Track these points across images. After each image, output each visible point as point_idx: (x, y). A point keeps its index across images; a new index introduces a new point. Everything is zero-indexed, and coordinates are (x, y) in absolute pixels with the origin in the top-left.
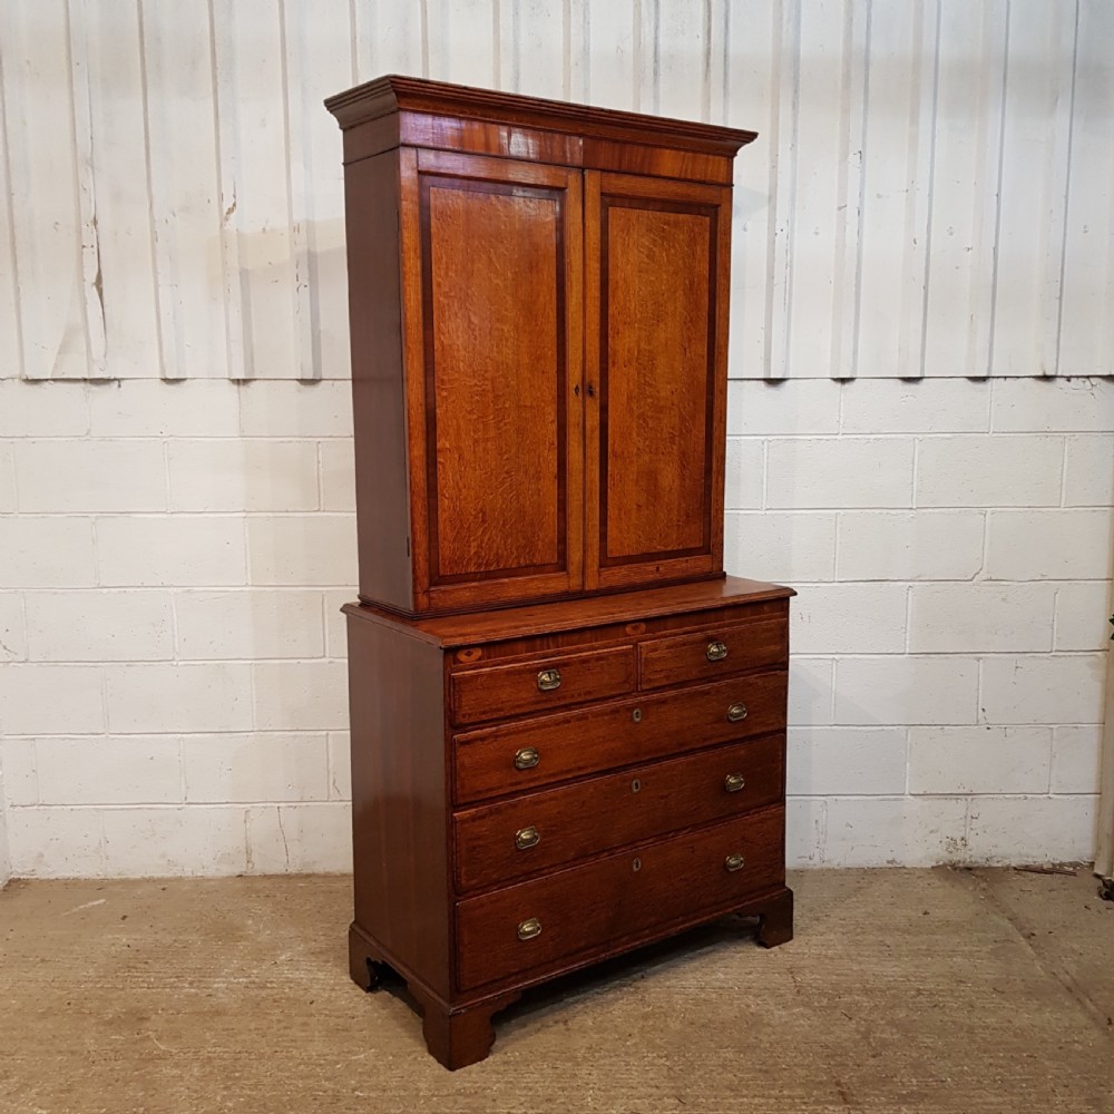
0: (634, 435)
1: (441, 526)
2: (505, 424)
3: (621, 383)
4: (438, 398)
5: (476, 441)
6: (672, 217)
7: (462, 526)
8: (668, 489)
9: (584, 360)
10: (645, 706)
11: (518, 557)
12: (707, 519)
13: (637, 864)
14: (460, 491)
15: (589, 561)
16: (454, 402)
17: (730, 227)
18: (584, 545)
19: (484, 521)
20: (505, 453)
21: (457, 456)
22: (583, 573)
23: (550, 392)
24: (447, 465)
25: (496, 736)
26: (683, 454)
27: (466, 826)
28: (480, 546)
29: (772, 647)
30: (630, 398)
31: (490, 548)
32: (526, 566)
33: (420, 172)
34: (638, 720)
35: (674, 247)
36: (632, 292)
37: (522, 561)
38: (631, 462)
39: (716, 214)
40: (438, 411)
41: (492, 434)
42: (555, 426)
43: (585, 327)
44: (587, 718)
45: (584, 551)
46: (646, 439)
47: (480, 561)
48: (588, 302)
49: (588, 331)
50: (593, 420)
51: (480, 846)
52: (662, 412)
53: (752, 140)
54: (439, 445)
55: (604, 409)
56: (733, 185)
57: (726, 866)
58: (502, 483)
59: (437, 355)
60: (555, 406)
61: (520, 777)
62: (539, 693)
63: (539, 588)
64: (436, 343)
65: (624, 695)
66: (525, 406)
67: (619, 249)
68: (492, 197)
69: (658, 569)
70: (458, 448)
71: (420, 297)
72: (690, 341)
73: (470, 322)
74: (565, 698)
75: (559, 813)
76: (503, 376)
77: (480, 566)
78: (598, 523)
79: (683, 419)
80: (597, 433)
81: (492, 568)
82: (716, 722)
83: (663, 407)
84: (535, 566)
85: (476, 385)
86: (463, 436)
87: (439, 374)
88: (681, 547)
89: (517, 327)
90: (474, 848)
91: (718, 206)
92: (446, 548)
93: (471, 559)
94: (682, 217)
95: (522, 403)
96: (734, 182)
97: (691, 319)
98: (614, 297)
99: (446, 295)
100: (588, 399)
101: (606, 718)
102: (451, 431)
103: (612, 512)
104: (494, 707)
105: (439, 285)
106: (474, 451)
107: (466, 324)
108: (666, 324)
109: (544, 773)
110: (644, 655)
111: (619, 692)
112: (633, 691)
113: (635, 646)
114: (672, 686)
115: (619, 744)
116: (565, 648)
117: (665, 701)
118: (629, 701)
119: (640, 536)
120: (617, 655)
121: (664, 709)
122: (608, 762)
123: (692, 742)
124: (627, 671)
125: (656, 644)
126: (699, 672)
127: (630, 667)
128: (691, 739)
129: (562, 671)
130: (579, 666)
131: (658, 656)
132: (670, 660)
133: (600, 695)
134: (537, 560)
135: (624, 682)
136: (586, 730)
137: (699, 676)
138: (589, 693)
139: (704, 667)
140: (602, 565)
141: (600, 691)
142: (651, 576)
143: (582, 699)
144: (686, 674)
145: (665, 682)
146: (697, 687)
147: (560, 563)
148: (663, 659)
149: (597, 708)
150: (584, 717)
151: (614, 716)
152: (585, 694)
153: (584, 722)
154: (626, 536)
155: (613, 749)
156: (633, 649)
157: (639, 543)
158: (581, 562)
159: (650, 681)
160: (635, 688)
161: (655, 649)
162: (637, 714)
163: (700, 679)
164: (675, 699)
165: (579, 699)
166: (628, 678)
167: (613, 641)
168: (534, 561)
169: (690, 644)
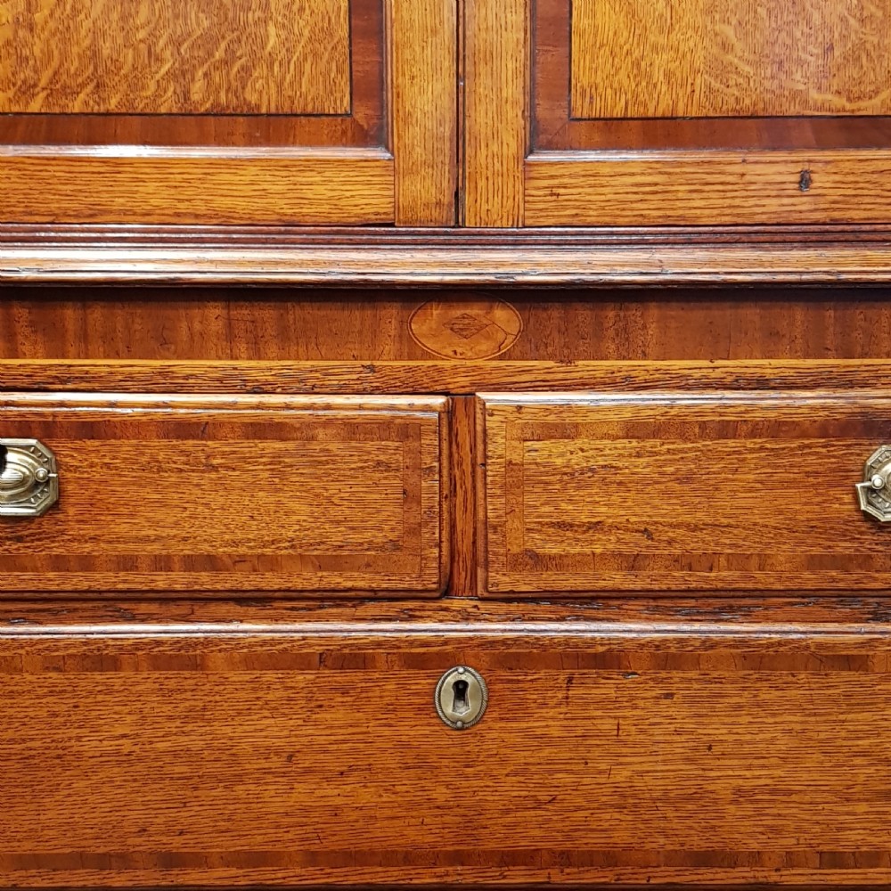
11: (182, 74)
15: (480, 119)
18: (459, 58)
22: (459, 158)
31: (65, 34)
32: (218, 113)
34: (464, 712)
37: (197, 90)
44: (198, 665)
45: (460, 79)
47: (27, 73)
63: (265, 193)
65: (406, 601)
69: (805, 181)
74: (87, 563)
77: (28, 90)
81: (76, 106)
84: (253, 115)
101: (302, 678)
110: (498, 446)
111: (361, 581)
112: (447, 590)
113: (461, 405)
114: (658, 602)
115: (367, 796)
116: (100, 365)
117: (609, 659)
118: (427, 628)
119: (726, 47)
120: (353, 429)
121: (608, 689)
122: (312, 858)
123: (756, 858)
124: (409, 497)
125: (568, 407)
126: (814, 563)
127: (430, 486)
128: (754, 845)
129: (69, 452)
130: (159, 447)
131: (577, 460)
132: (646, 482)
133: (271, 581)
134: (262, 94)
135: (396, 546)
136: (199, 715)
137: (810, 580)
138: (212, 563)
139: (844, 547)
140: (537, 137)
141: (272, 563)
142: (773, 205)
143: (179, 580)
144: (738, 561)
145: (616, 579)
146: (794, 630)
147: (360, 115)
148: (607, 477)
149: (252, 628)
150: (188, 658)
151: (340, 678)
152: (191, 563)
153: (189, 678)
154: (662, 40)
155: (336, 811)
156: (449, 413)
157: (722, 71)
158: (449, 116)
159: (538, 561)
160: (461, 580)
161: (559, 428)
162: (460, 690)
163: (816, 594)
164: (666, 658)
165: (161, 581)
166: (414, 531)
167: (345, 368)
168: (252, 98)
169: (756, 430)
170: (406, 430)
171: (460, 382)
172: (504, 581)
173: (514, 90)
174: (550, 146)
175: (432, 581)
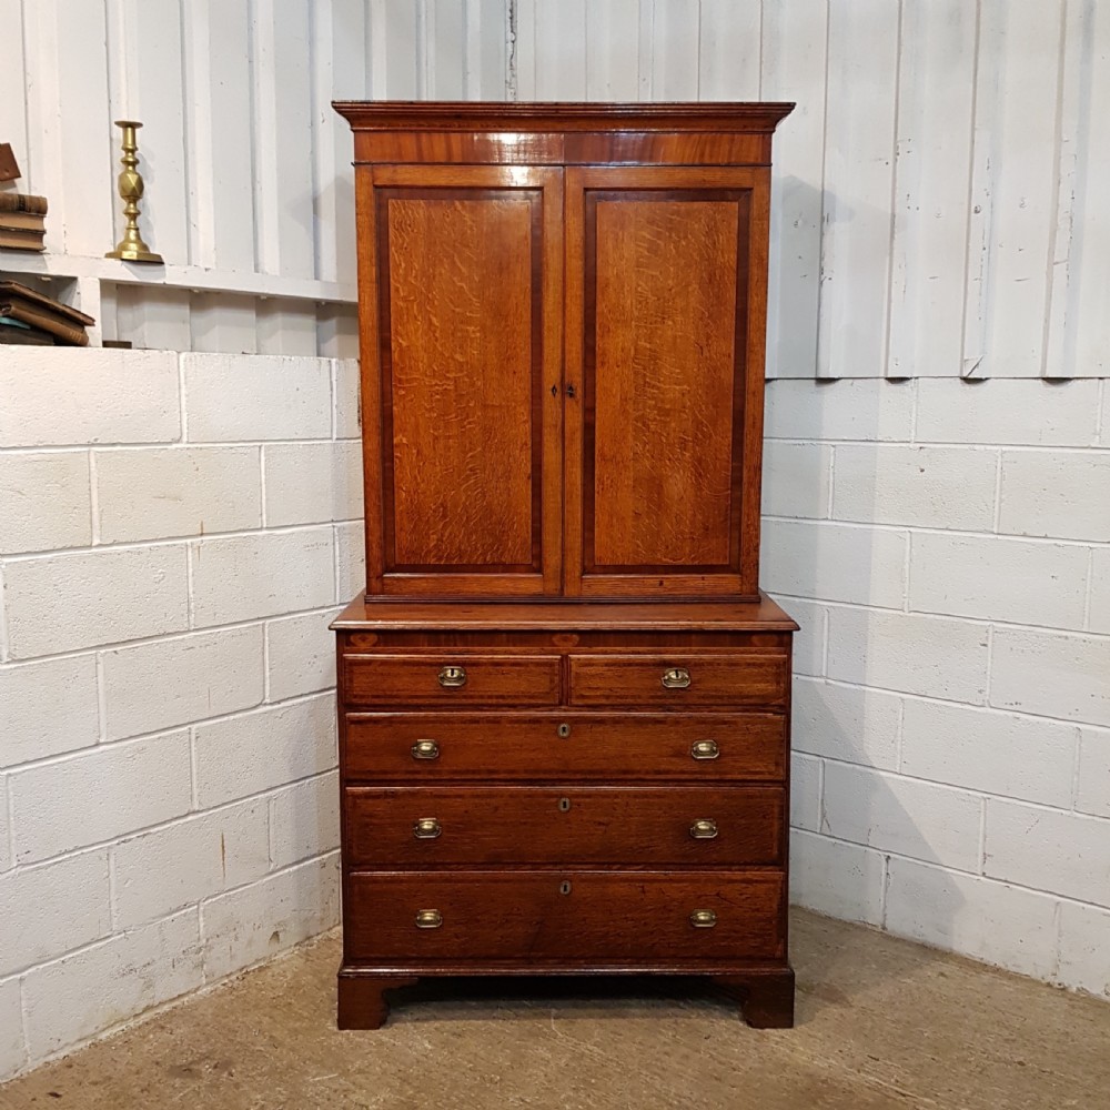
0: (630, 438)
1: (397, 518)
2: (470, 423)
3: (611, 384)
4: (395, 396)
5: (436, 438)
6: (684, 206)
7: (420, 519)
8: (676, 497)
9: (563, 360)
10: (574, 721)
11: (484, 554)
12: (736, 534)
13: (565, 887)
14: (418, 484)
15: (569, 566)
16: (412, 400)
17: (768, 211)
18: (563, 550)
19: (444, 516)
20: (470, 450)
21: (415, 451)
22: (562, 577)
23: (522, 390)
24: (405, 460)
25: (392, 722)
26: (700, 461)
27: (358, 801)
28: (440, 540)
29: (762, 686)
30: (624, 400)
31: (452, 543)
32: (493, 564)
33: (376, 187)
34: (565, 735)
35: (686, 237)
36: (627, 288)
37: (488, 559)
38: (626, 467)
39: (749, 198)
40: (395, 408)
41: (454, 431)
42: (528, 426)
43: (564, 326)
44: (499, 722)
45: (563, 556)
46: (645, 443)
47: (440, 554)
48: (568, 301)
49: (567, 330)
50: (575, 420)
51: (374, 824)
52: (668, 415)
53: (793, 108)
54: (395, 441)
55: (589, 411)
56: (770, 165)
57: (691, 921)
58: (467, 479)
59: (395, 356)
60: (528, 406)
61: (417, 767)
62: (440, 688)
63: (508, 587)
64: (393, 345)
65: (552, 707)
66: (493, 406)
67: (610, 245)
68: (457, 203)
69: (661, 583)
70: (417, 444)
71: (375, 302)
72: (708, 338)
73: (431, 323)
74: (471, 697)
75: (466, 812)
76: (467, 376)
77: (440, 559)
78: (579, 527)
79: (698, 424)
80: (579, 436)
81: (454, 562)
82: (672, 756)
83: (669, 410)
84: (504, 564)
85: (436, 385)
86: (422, 432)
87: (396, 373)
88: (696, 563)
89: (483, 329)
90: (367, 825)
91: (751, 189)
92: (404, 539)
93: (429, 551)
94: (696, 205)
95: (489, 402)
96: (772, 161)
97: (711, 315)
98: (603, 294)
99: (405, 299)
100: (568, 399)
101: (524, 726)
102: (408, 427)
103: (600, 517)
104: (388, 693)
105: (397, 290)
106: (434, 448)
107: (426, 327)
108: (673, 321)
109: (447, 768)
110: (574, 668)
111: (540, 702)
112: (561, 704)
113: (565, 658)
114: (613, 707)
115: (540, 756)
116: (476, 648)
117: (602, 721)
118: (555, 714)
119: (638, 546)
120: (538, 664)
121: (601, 729)
122: (526, 771)
123: (639, 772)
124: (552, 681)
125: (591, 659)
126: (652, 697)
127: (556, 678)
128: (638, 768)
129: (468, 669)
130: (491, 669)
131: (593, 672)
132: (610, 678)
133: (517, 702)
134: (507, 559)
135: (548, 693)
136: (499, 735)
137: (651, 701)
138: (502, 697)
139: (659, 694)
140: (585, 571)
141: (516, 697)
142: (652, 590)
143: (494, 701)
144: (633, 697)
145: (604, 701)
146: (648, 714)
147: (534, 565)
148: (601, 676)
149: (514, 714)
150: (496, 721)
151: (534, 726)
152: (497, 697)
153: (496, 725)
154: (620, 544)
155: (533, 760)
156: (561, 660)
157: (637, 553)
158: (560, 566)
159: (583, 697)
160: (564, 701)
161: (589, 664)
162: (564, 729)
163: (653, 705)
164: (616, 721)
165: (490, 701)
166: (553, 689)
167: (536, 649)
168: (503, 560)
169: (637, 665)
170: (550, 664)
171: (564, 652)
172: (575, 702)
173: (578, 559)
174: (589, 573)
175: (557, 702)
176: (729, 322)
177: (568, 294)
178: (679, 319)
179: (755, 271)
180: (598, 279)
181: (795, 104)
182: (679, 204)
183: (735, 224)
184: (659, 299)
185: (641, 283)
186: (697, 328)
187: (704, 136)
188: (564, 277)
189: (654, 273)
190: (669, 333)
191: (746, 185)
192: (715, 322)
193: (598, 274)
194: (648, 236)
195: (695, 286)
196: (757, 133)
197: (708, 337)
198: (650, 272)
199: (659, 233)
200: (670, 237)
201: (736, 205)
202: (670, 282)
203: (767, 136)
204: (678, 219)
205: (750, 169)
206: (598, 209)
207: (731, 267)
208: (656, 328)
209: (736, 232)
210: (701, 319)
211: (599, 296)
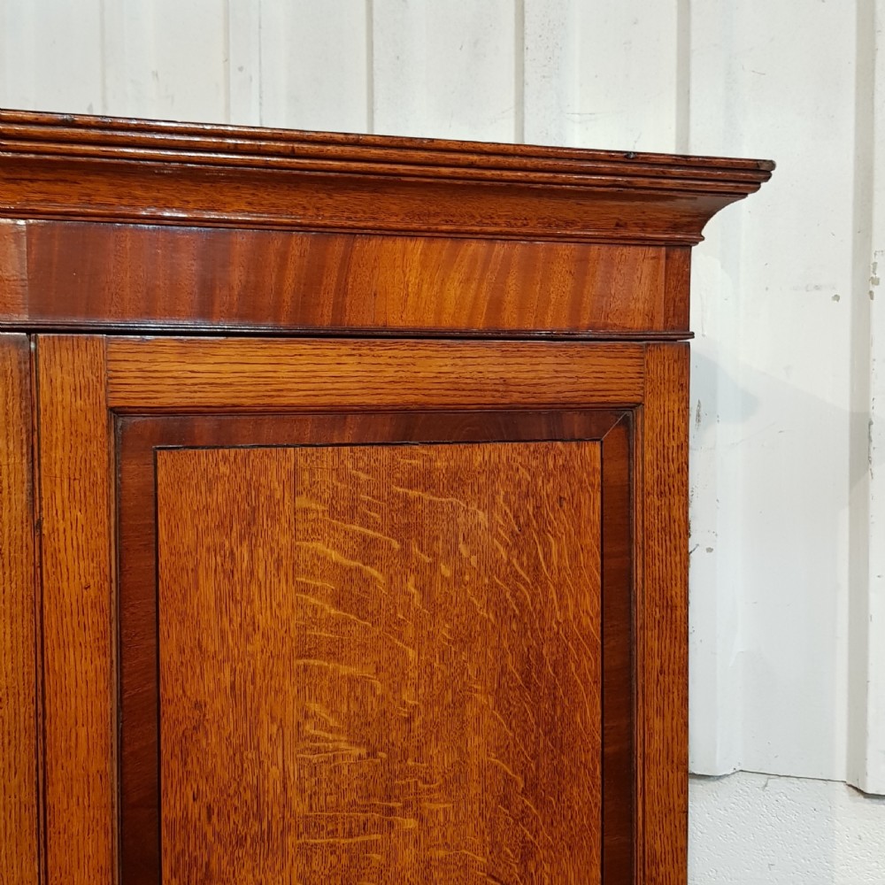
35: (451, 553)
36: (267, 730)
48: (56, 793)
53: (755, 186)
67: (208, 592)
72: (525, 856)
94: (481, 455)
97: (531, 788)
176: (585, 795)
177: (57, 774)
178: (438, 806)
179: (651, 642)
180: (168, 710)
181: (772, 165)
182: (432, 452)
183: (592, 508)
184: (372, 754)
185: (314, 707)
186: (492, 829)
187: (500, 248)
188: (41, 715)
189: (354, 671)
190: (408, 856)
191: (622, 393)
192: (541, 802)
193: (169, 691)
194: (335, 555)
195: (481, 698)
196: (653, 243)
197: (527, 852)
198: (344, 670)
199: (367, 543)
200: (406, 553)
201: (593, 451)
202: (408, 696)
203: (677, 253)
204: (427, 497)
205: (632, 349)
206: (161, 473)
207: (587, 637)
208: (367, 847)
209: (597, 530)
210: (505, 800)
211: (171, 765)
